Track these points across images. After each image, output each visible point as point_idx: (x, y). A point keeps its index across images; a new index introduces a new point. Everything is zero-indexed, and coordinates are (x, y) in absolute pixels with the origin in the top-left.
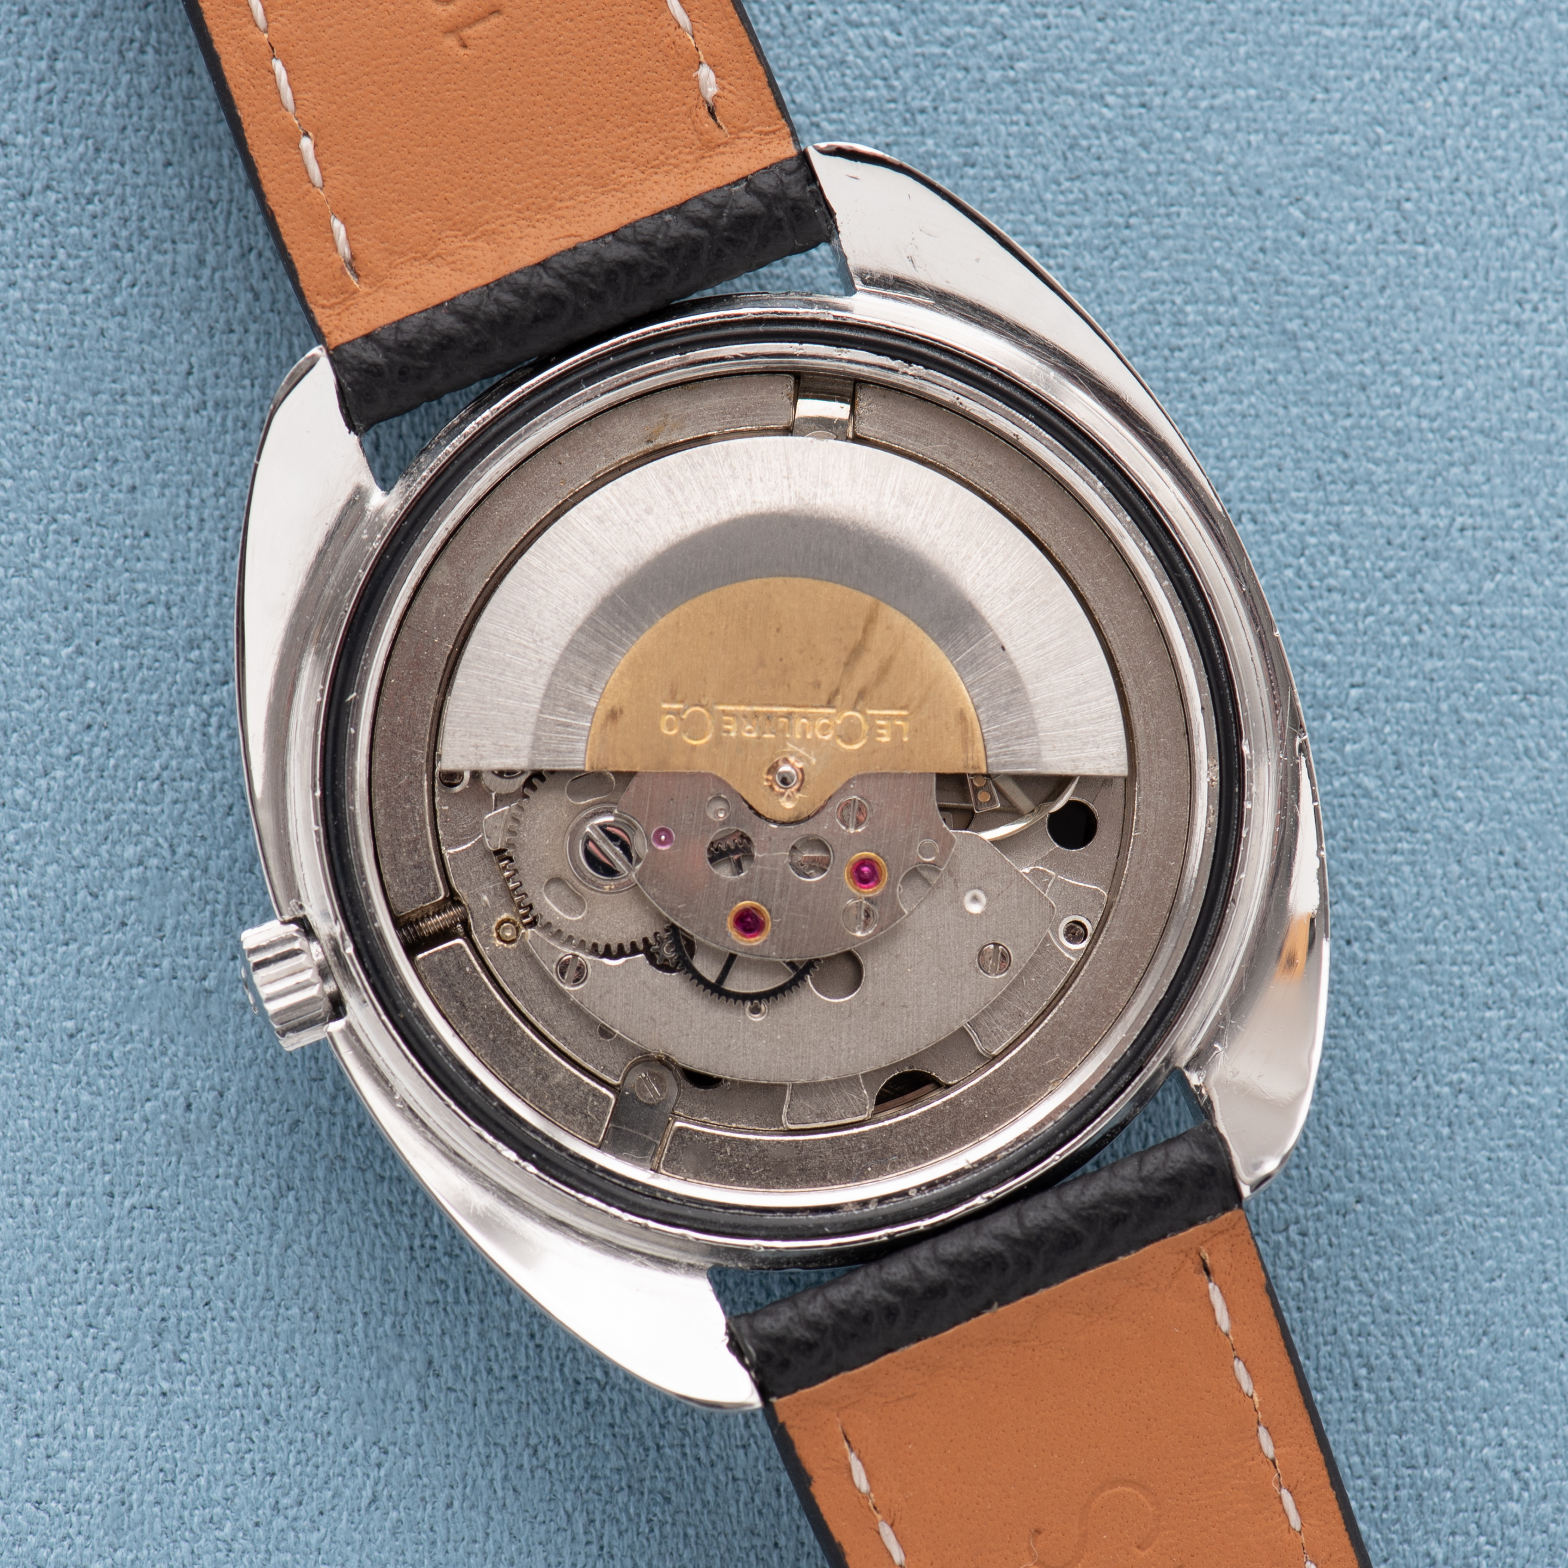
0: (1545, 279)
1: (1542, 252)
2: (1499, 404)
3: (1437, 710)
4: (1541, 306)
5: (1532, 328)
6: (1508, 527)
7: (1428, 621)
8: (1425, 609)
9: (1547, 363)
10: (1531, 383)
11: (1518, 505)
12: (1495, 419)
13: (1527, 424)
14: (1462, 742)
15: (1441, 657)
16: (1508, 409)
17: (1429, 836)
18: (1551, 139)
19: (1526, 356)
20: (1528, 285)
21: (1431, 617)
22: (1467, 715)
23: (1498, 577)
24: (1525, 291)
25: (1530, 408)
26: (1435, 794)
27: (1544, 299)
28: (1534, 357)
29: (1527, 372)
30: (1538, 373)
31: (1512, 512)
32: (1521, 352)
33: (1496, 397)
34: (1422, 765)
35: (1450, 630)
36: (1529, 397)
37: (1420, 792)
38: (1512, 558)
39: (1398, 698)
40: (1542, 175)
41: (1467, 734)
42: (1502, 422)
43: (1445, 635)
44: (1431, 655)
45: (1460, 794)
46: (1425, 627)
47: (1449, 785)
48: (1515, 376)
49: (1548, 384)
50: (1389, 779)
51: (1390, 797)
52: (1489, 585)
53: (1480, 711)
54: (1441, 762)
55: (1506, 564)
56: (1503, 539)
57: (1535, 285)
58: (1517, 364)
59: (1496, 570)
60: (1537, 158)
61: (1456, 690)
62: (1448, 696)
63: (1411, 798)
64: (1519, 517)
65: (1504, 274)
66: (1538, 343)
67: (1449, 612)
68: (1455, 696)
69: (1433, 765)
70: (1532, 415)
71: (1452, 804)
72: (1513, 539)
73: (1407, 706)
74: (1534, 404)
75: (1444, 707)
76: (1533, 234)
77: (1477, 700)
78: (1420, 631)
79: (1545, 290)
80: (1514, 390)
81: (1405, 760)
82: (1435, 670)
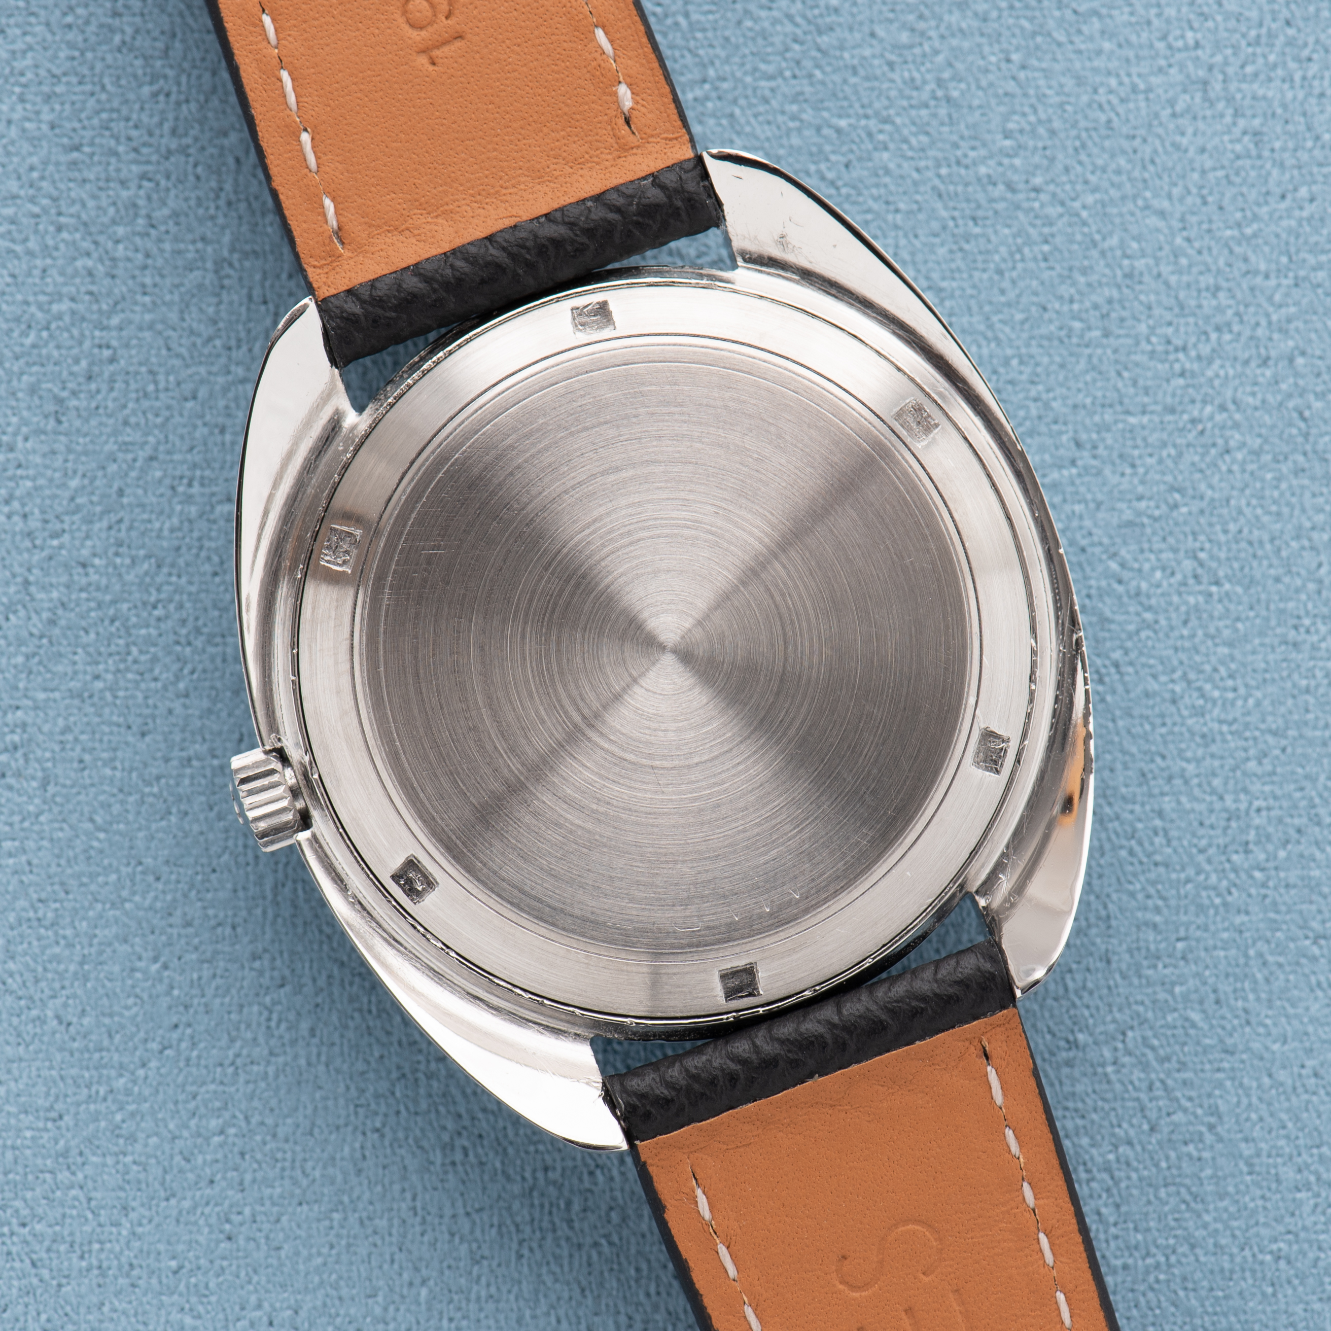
0: (1315, 607)
1: (1311, 586)
2: (1283, 710)
3: (1246, 956)
4: (1313, 629)
5: (1307, 647)
6: (1296, 807)
7: (1235, 885)
8: (1232, 876)
9: (1319, 674)
10: (1307, 691)
11: (1302, 789)
12: (1280, 722)
13: (1306, 723)
14: (1267, 980)
15: (1247, 913)
16: (1290, 712)
17: (1244, 1056)
18: (1314, 495)
19: (1303, 670)
20: (1302, 613)
21: (1238, 881)
22: (1271, 959)
23: (1289, 847)
24: (1299, 617)
25: (1307, 711)
26: (1248, 1023)
27: (1314, 624)
28: (1309, 670)
29: (1304, 683)
30: (1313, 683)
31: (1298, 795)
32: (1299, 666)
33: (1281, 703)
34: (1236, 999)
35: (1253, 891)
36: (1306, 702)
37: (1236, 1022)
38: (1299, 831)
39: (1215, 948)
40: (1308, 524)
41: (1271, 973)
42: (1286, 722)
43: (1250, 895)
44: (1239, 912)
45: (1268, 1022)
46: (1234, 890)
47: (1258, 1015)
48: (1294, 685)
49: (1321, 691)
50: (1210, 1012)
51: (1212, 1027)
52: (1282, 854)
53: (1280, 954)
54: (1251, 996)
55: (1294, 835)
56: (1292, 816)
57: (1307, 613)
58: (1296, 676)
59: (1287, 842)
60: (1303, 510)
61: (1260, 938)
62: (1254, 943)
63: (1229, 1027)
64: (1303, 798)
65: (1282, 605)
66: (1312, 658)
67: (1251, 877)
68: (1260, 944)
69: (1245, 999)
70: (1310, 716)
71: (1261, 1030)
72: (1300, 816)
73: (1222, 953)
74: (1311, 708)
75: (1252, 952)
76: (1303, 572)
77: (1277, 946)
78: (1230, 893)
79: (1315, 616)
80: (1294, 697)
81: (1222, 997)
82: (1243, 924)
